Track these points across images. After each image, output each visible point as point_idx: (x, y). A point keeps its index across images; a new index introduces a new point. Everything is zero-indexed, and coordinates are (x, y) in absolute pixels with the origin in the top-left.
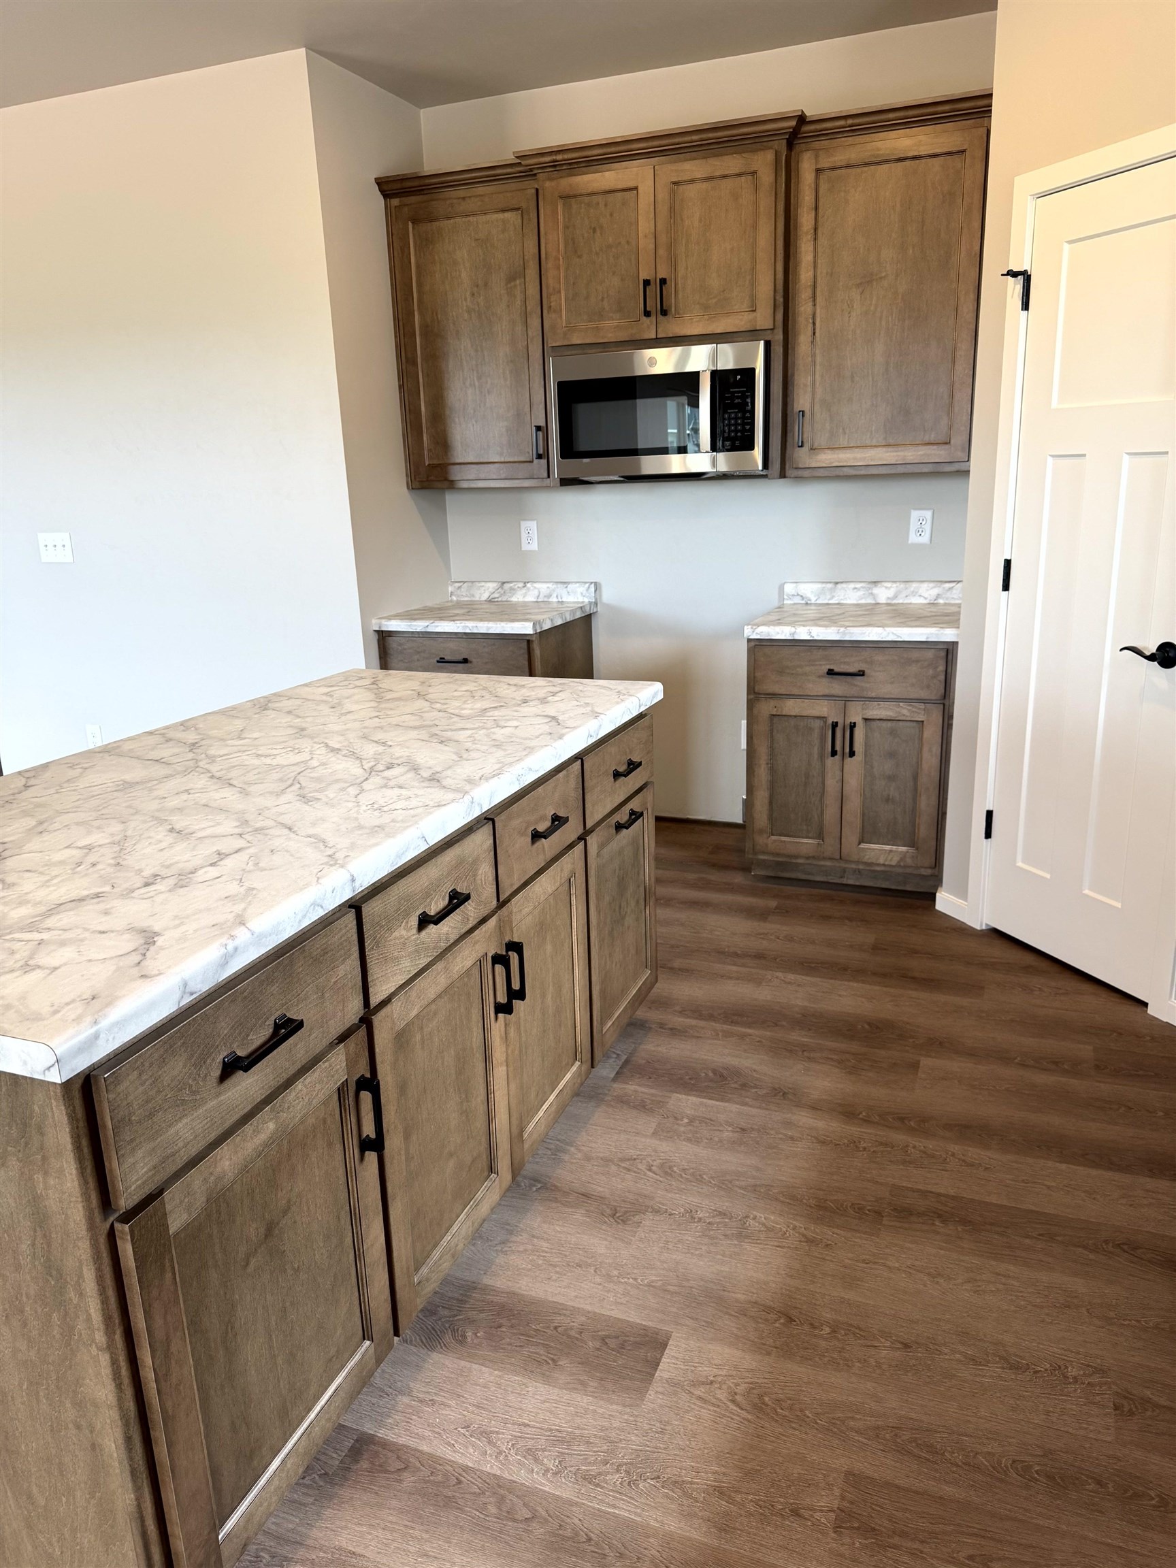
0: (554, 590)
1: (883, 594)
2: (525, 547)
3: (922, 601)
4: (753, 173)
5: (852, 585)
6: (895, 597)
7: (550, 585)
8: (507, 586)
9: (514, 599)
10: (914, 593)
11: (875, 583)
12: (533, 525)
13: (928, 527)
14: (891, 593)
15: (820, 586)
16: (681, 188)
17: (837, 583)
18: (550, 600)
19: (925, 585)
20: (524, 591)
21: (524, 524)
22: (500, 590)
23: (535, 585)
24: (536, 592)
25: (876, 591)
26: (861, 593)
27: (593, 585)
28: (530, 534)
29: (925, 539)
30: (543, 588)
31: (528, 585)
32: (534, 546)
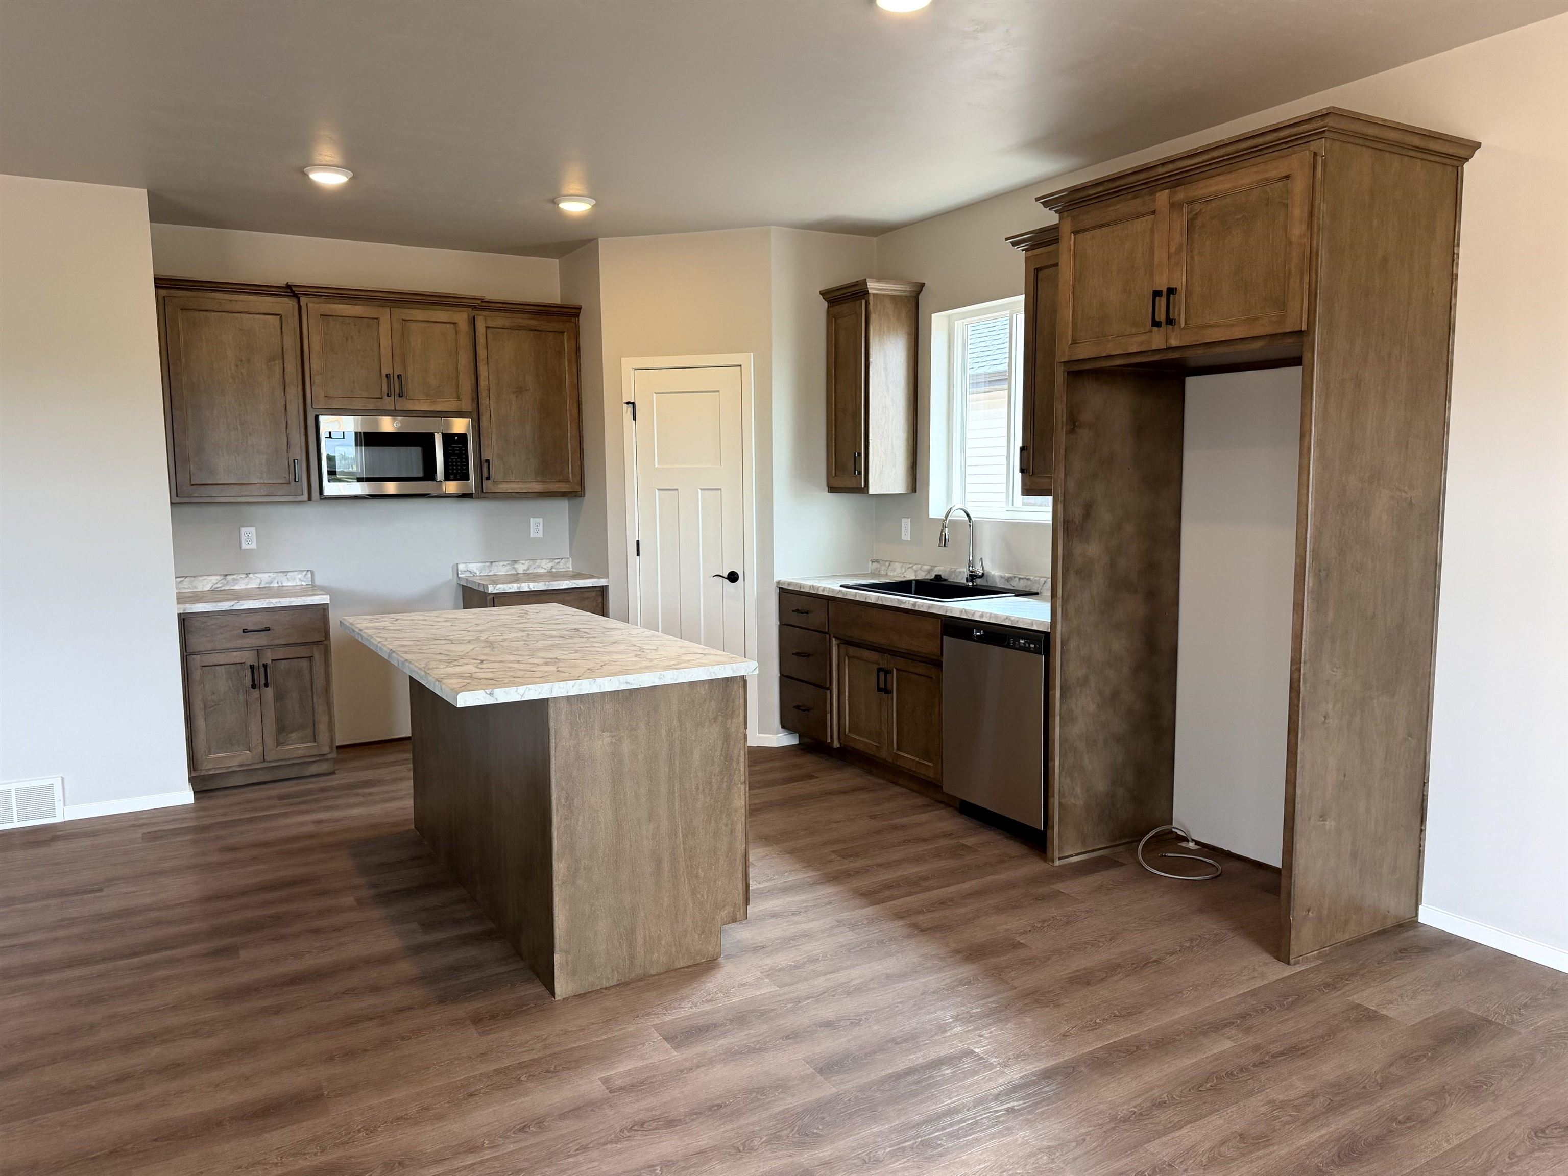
0: (274, 579)
1: (521, 568)
2: (244, 546)
3: (543, 571)
4: (455, 323)
5: (502, 563)
6: (528, 569)
7: (271, 575)
8: (229, 578)
9: (236, 587)
10: (539, 566)
11: (515, 562)
12: (252, 530)
13: (541, 528)
14: (525, 567)
15: (481, 564)
16: (408, 324)
17: (492, 562)
18: (271, 586)
19: (544, 561)
20: (246, 580)
21: (243, 530)
22: (223, 581)
23: (257, 575)
24: (258, 581)
25: (516, 566)
26: (507, 568)
27: (310, 572)
28: (249, 537)
29: (540, 535)
30: (265, 577)
31: (251, 576)
32: (253, 546)
